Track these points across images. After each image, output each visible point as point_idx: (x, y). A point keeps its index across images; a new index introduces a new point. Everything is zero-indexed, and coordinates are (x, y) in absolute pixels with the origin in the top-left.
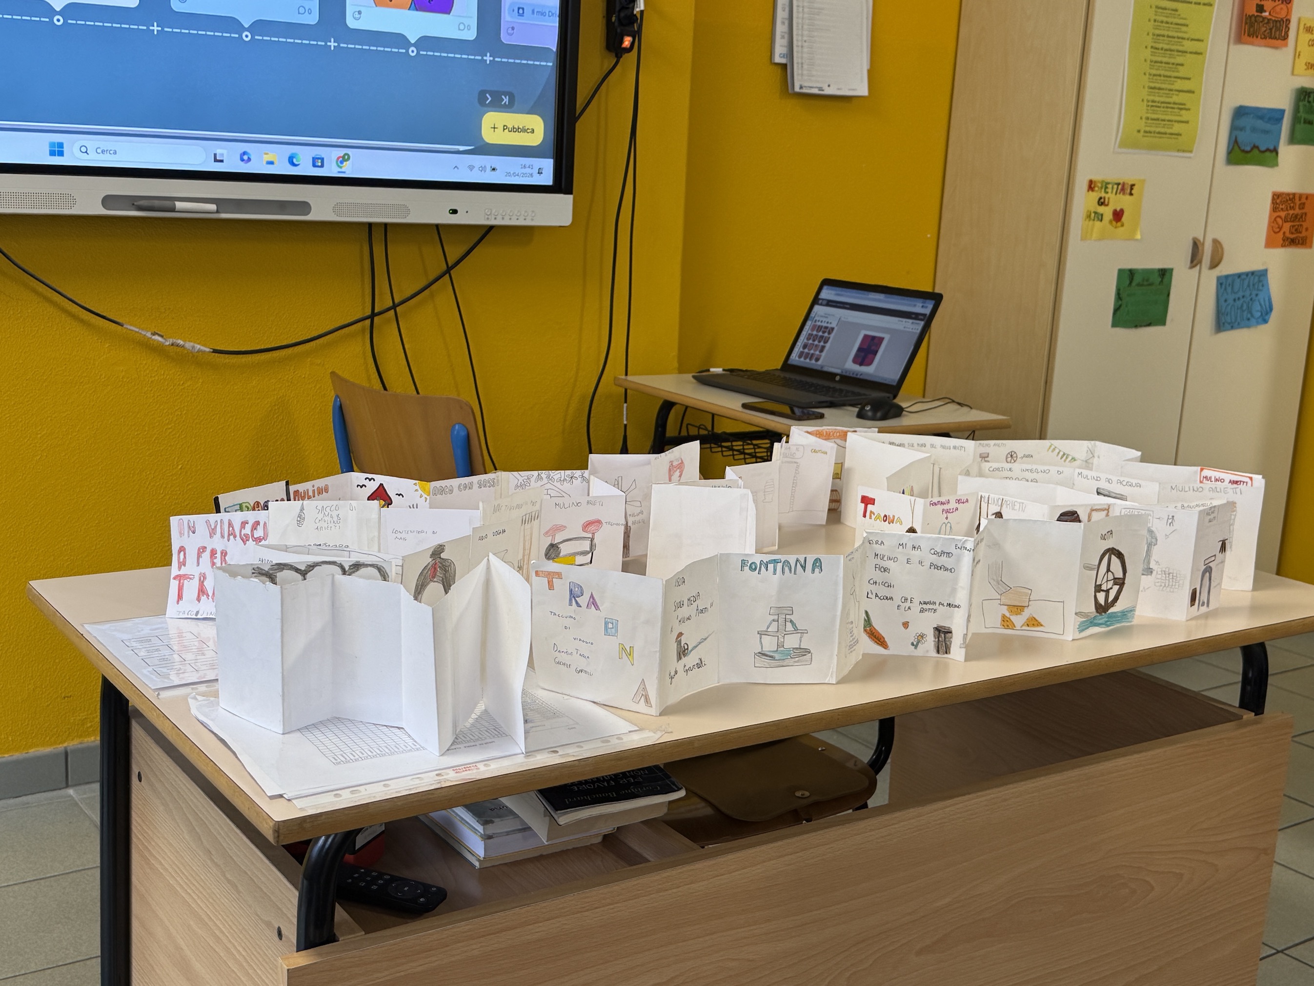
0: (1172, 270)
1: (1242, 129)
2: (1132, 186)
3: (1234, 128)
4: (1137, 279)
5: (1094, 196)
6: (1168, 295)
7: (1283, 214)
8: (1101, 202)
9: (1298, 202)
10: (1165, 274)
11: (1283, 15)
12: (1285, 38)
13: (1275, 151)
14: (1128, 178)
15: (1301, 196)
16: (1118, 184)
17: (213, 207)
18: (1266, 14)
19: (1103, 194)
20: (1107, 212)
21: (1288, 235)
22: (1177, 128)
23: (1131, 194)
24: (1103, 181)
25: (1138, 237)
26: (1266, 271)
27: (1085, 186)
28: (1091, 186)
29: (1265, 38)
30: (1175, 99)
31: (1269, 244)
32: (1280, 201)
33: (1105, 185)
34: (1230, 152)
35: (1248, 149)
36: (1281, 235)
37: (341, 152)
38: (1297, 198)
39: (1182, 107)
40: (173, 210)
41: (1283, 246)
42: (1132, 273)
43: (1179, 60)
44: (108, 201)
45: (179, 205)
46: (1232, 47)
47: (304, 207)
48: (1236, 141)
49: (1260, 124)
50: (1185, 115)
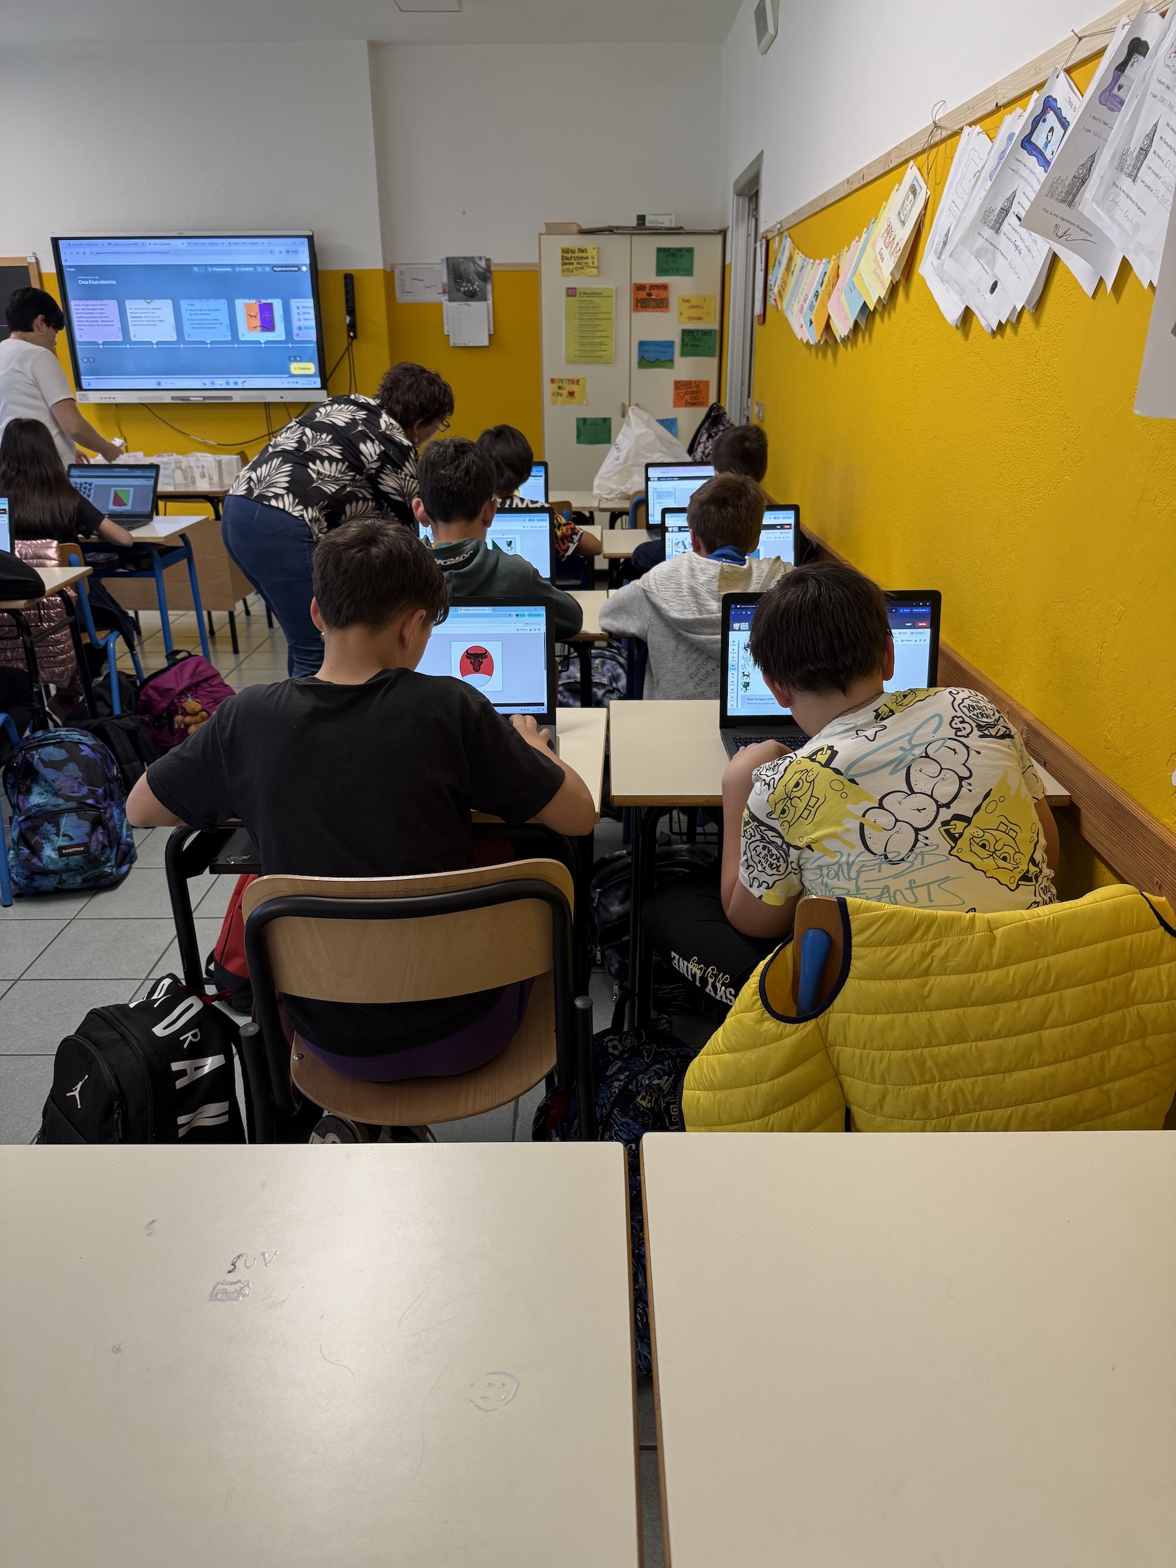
0: (610, 419)
1: (646, 352)
2: (578, 381)
3: (640, 351)
4: (588, 422)
5: (555, 386)
6: (610, 430)
7: (684, 391)
8: (560, 388)
9: (693, 385)
10: (606, 421)
11: (664, 296)
12: (667, 306)
13: (672, 361)
14: (575, 377)
15: (695, 382)
16: (569, 380)
17: (201, 399)
18: (654, 297)
19: (561, 385)
20: (565, 392)
21: (689, 401)
22: (599, 353)
23: (578, 384)
24: (559, 379)
25: (585, 403)
26: (676, 419)
27: (549, 381)
28: (553, 381)
29: (655, 308)
30: (597, 340)
31: (676, 405)
32: (678, 385)
33: (562, 381)
34: (640, 363)
35: (653, 360)
36: (684, 401)
37: (243, 380)
38: (693, 382)
39: (602, 344)
40: (189, 400)
41: (686, 406)
42: (585, 420)
43: (597, 322)
44: (173, 398)
45: (191, 399)
46: (633, 314)
47: (230, 398)
48: (643, 357)
49: (659, 348)
50: (604, 347)
